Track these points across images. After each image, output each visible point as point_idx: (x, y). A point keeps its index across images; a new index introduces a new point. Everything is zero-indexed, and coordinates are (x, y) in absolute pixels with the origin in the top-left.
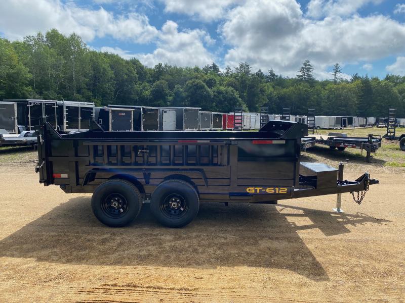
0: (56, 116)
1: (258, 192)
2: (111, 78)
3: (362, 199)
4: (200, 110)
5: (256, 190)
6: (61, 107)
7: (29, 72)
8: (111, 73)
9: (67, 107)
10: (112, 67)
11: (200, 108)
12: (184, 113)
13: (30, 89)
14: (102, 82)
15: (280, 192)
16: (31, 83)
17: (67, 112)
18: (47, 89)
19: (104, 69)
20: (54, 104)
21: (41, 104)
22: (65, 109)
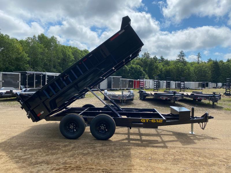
0: (42, 81)
1: (147, 121)
2: (73, 60)
3: (205, 127)
4: (121, 78)
5: (146, 121)
6: (44, 76)
7: (28, 57)
8: (72, 57)
9: (48, 76)
10: (73, 54)
11: (121, 77)
12: (112, 80)
13: (28, 65)
14: (68, 62)
15: (159, 122)
16: (29, 62)
17: (47, 78)
18: (37, 66)
19: (69, 55)
20: (41, 74)
21: (34, 74)
22: (46, 77)
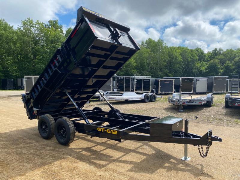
2: (181, 61)
5: (102, 130)
6: (134, 79)
8: (180, 58)
10: (181, 55)
13: (135, 71)
16: (136, 68)
17: (136, 82)
19: (176, 56)
20: (130, 78)
22: (135, 80)
